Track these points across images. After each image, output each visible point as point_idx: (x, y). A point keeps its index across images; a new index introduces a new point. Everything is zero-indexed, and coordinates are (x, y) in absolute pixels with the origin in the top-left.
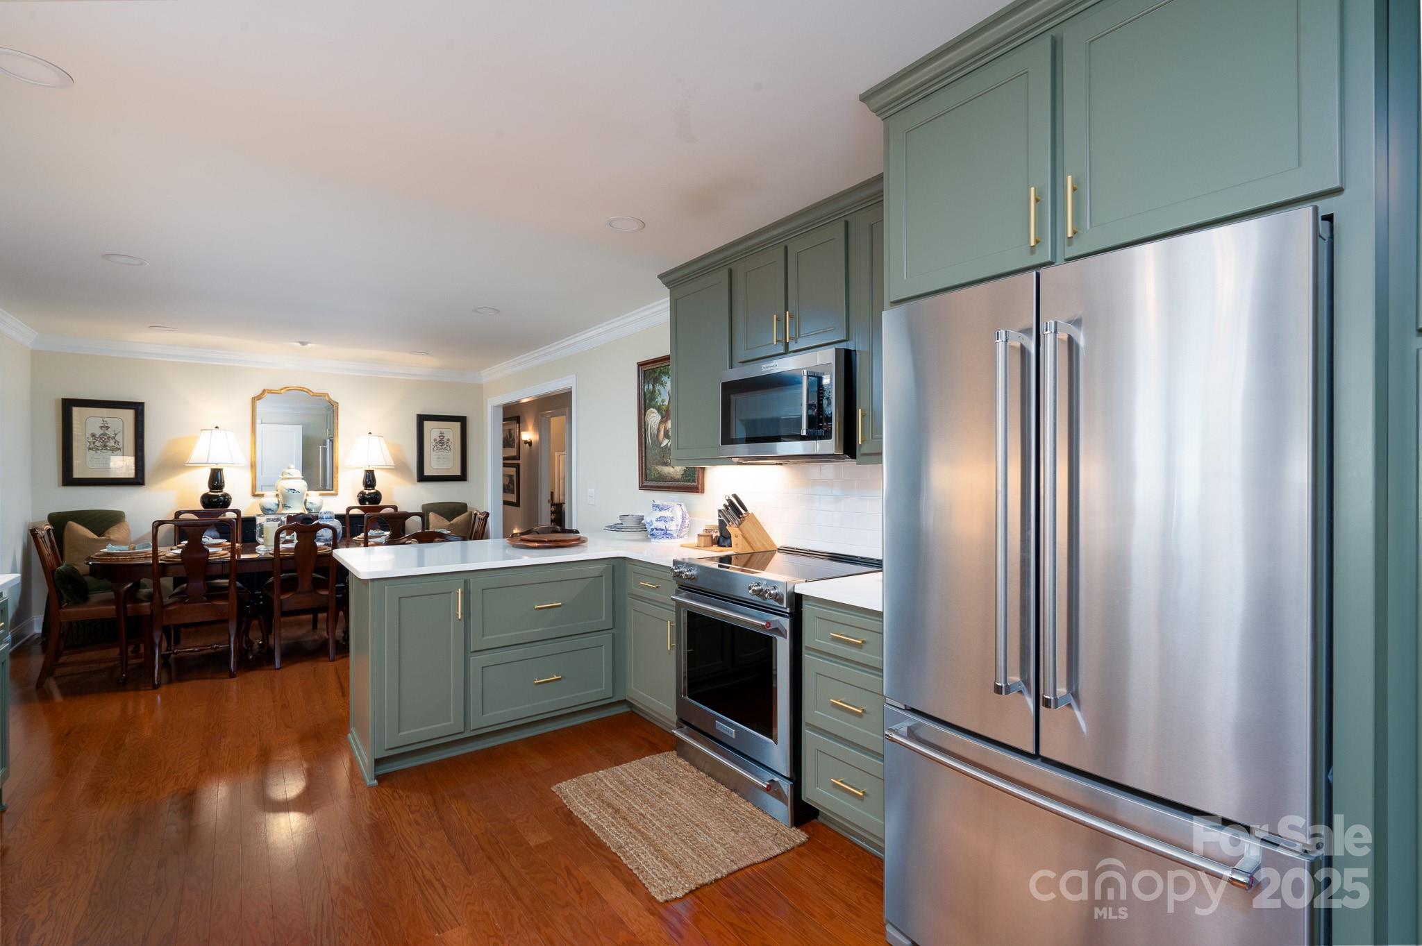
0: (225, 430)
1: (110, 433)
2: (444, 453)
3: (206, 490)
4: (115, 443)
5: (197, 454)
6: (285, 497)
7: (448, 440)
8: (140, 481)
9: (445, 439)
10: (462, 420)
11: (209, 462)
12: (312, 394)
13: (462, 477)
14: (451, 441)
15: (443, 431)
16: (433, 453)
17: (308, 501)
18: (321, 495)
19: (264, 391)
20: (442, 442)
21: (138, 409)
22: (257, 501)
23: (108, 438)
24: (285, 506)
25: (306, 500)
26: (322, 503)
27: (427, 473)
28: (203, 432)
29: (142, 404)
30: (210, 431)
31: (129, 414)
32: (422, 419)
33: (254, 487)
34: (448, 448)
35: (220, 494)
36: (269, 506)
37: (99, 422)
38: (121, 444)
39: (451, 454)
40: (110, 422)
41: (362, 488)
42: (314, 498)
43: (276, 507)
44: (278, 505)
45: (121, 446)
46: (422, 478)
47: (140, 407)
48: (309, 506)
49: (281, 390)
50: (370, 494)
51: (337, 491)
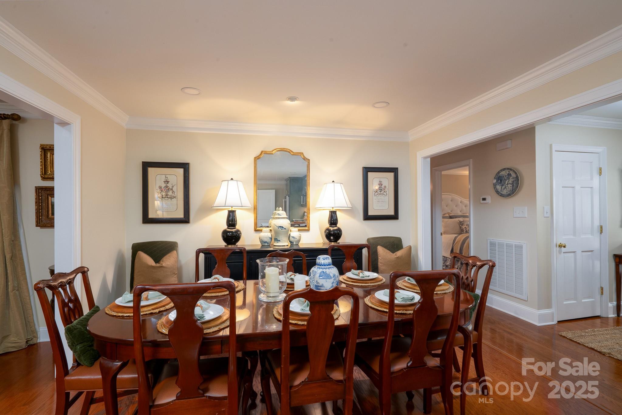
0: (237, 181)
1: (170, 185)
2: (382, 197)
3: (225, 227)
4: (172, 193)
5: (219, 201)
6: (276, 233)
7: (385, 187)
8: (187, 221)
9: (383, 187)
10: (395, 171)
11: (226, 205)
12: (292, 153)
13: (395, 217)
14: (387, 187)
15: (382, 180)
16: (374, 198)
17: (291, 235)
18: (299, 230)
19: (262, 152)
20: (381, 189)
21: (185, 167)
22: (257, 235)
23: (168, 189)
24: (276, 240)
25: (290, 234)
26: (300, 237)
27: (370, 213)
28: (223, 182)
29: (188, 164)
30: (227, 182)
31: (180, 171)
32: (367, 170)
33: (256, 225)
34: (385, 193)
35: (234, 230)
36: (265, 240)
37: (163, 178)
38: (176, 193)
39: (387, 198)
40: (170, 178)
41: (327, 225)
42: (295, 233)
43: (270, 240)
44: (271, 238)
45: (176, 195)
46: (367, 217)
47: (187, 166)
48: (291, 239)
49: (273, 151)
50: (334, 230)
51: (309, 227)
